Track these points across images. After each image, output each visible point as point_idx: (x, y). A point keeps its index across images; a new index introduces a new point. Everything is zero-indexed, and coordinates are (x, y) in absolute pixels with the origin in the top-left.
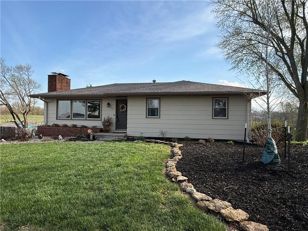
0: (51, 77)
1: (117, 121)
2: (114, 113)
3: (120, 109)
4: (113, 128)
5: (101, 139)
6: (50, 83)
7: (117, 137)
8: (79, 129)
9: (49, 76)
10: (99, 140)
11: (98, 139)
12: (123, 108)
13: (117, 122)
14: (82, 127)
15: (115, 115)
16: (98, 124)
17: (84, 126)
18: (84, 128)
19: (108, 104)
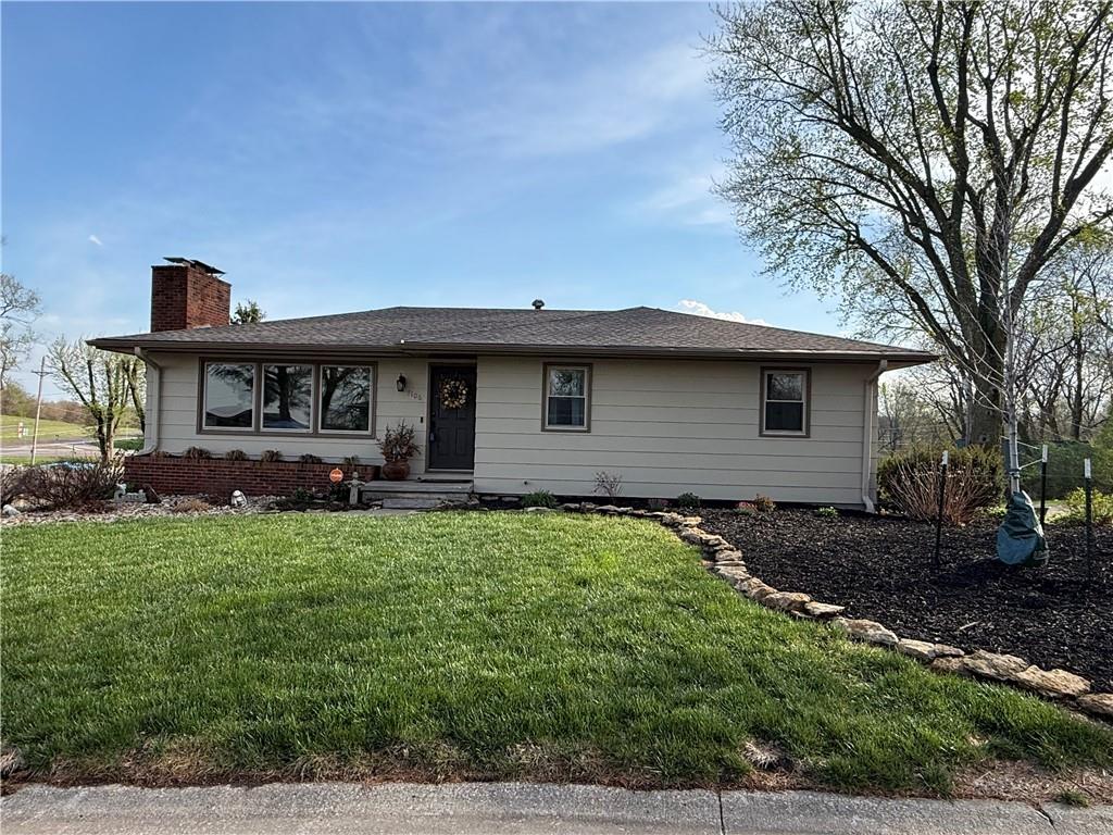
0: (166, 273)
1: (432, 438)
2: (423, 411)
3: (446, 399)
4: (419, 464)
5: (388, 503)
6: (160, 298)
7: (443, 497)
8: (292, 466)
9: (155, 269)
10: (382, 507)
11: (380, 503)
12: (454, 395)
13: (430, 443)
14: (306, 463)
15: (425, 420)
16: (367, 450)
17: (311, 456)
18: (313, 463)
19: (402, 380)
